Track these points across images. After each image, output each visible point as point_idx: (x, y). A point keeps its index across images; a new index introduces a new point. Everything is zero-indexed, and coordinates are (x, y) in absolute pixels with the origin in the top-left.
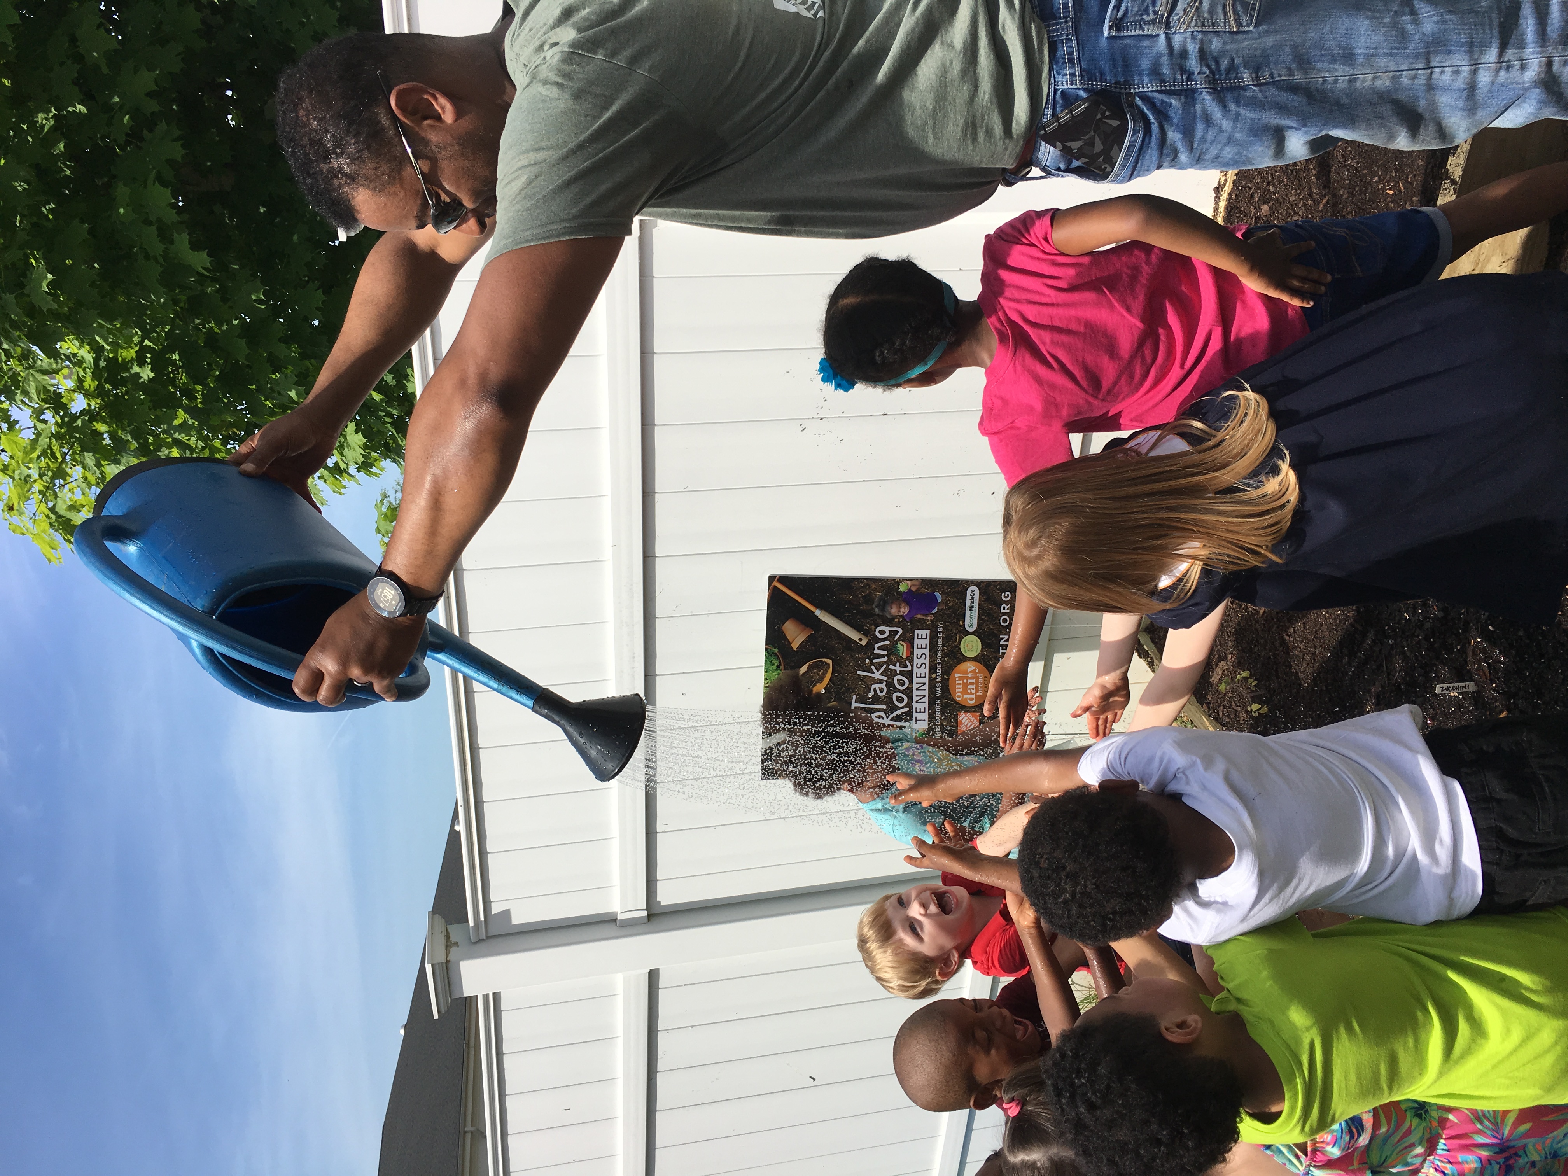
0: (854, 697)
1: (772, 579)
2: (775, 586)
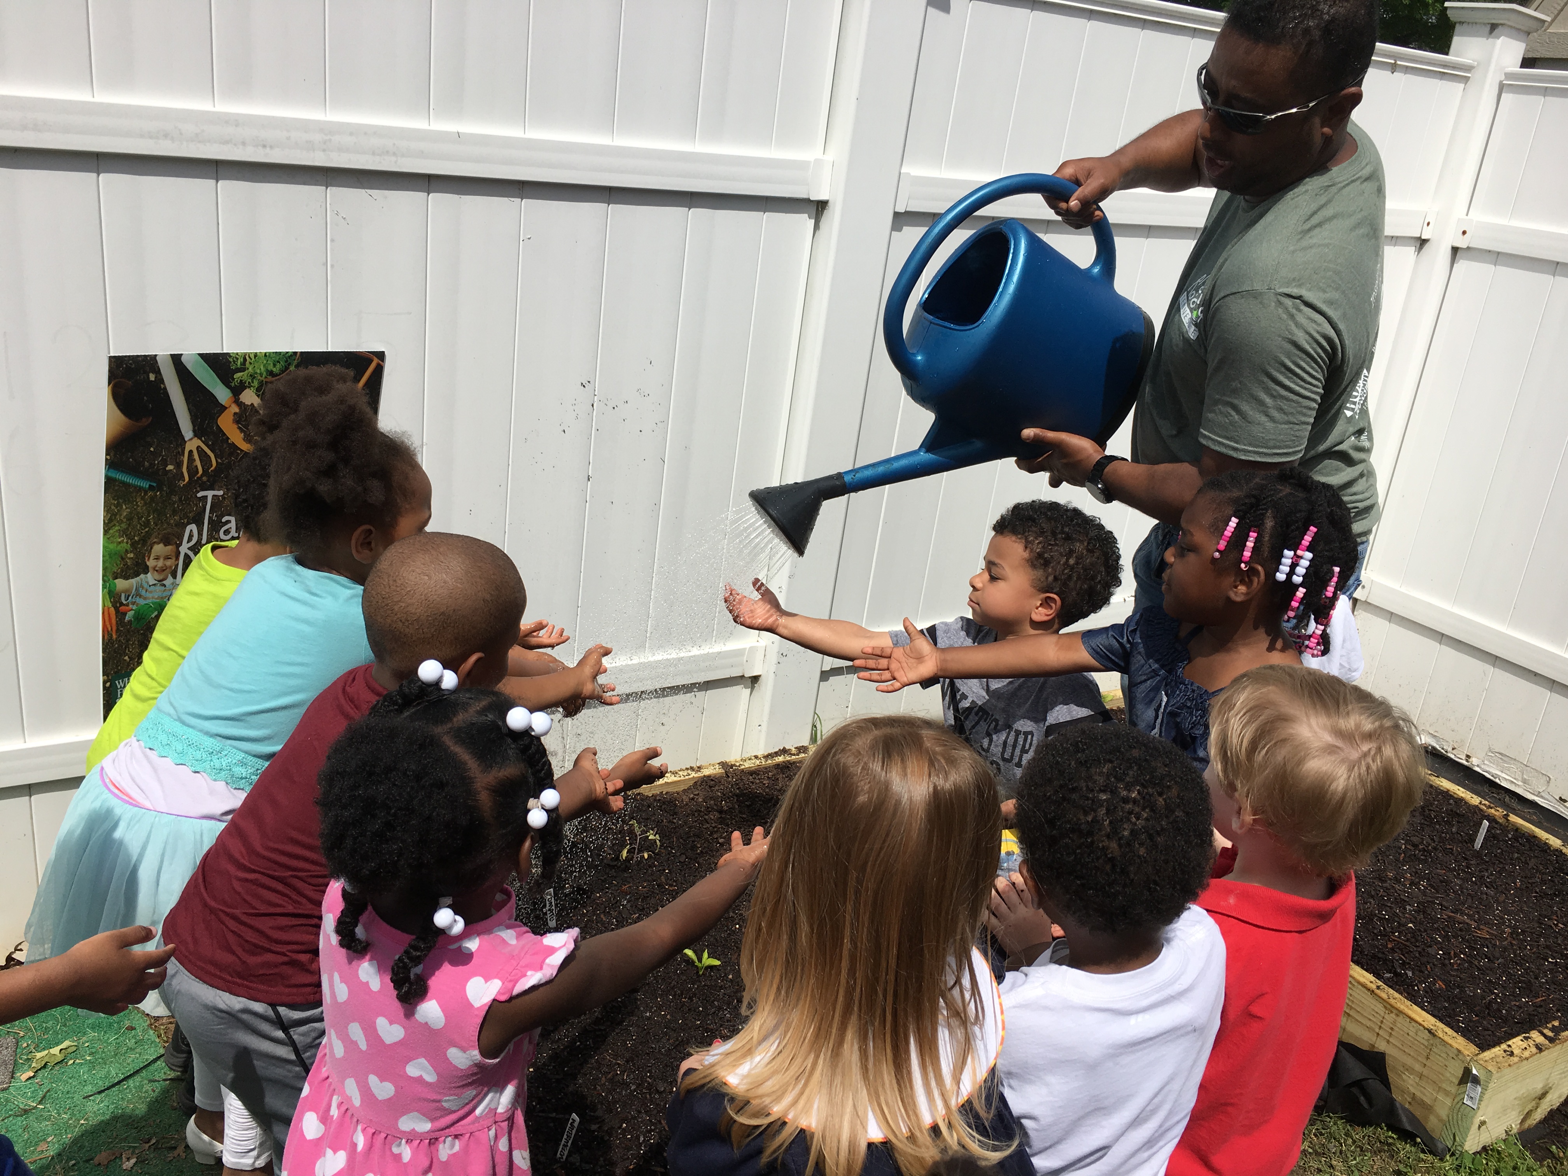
0: (221, 493)
1: (381, 355)
2: (372, 361)
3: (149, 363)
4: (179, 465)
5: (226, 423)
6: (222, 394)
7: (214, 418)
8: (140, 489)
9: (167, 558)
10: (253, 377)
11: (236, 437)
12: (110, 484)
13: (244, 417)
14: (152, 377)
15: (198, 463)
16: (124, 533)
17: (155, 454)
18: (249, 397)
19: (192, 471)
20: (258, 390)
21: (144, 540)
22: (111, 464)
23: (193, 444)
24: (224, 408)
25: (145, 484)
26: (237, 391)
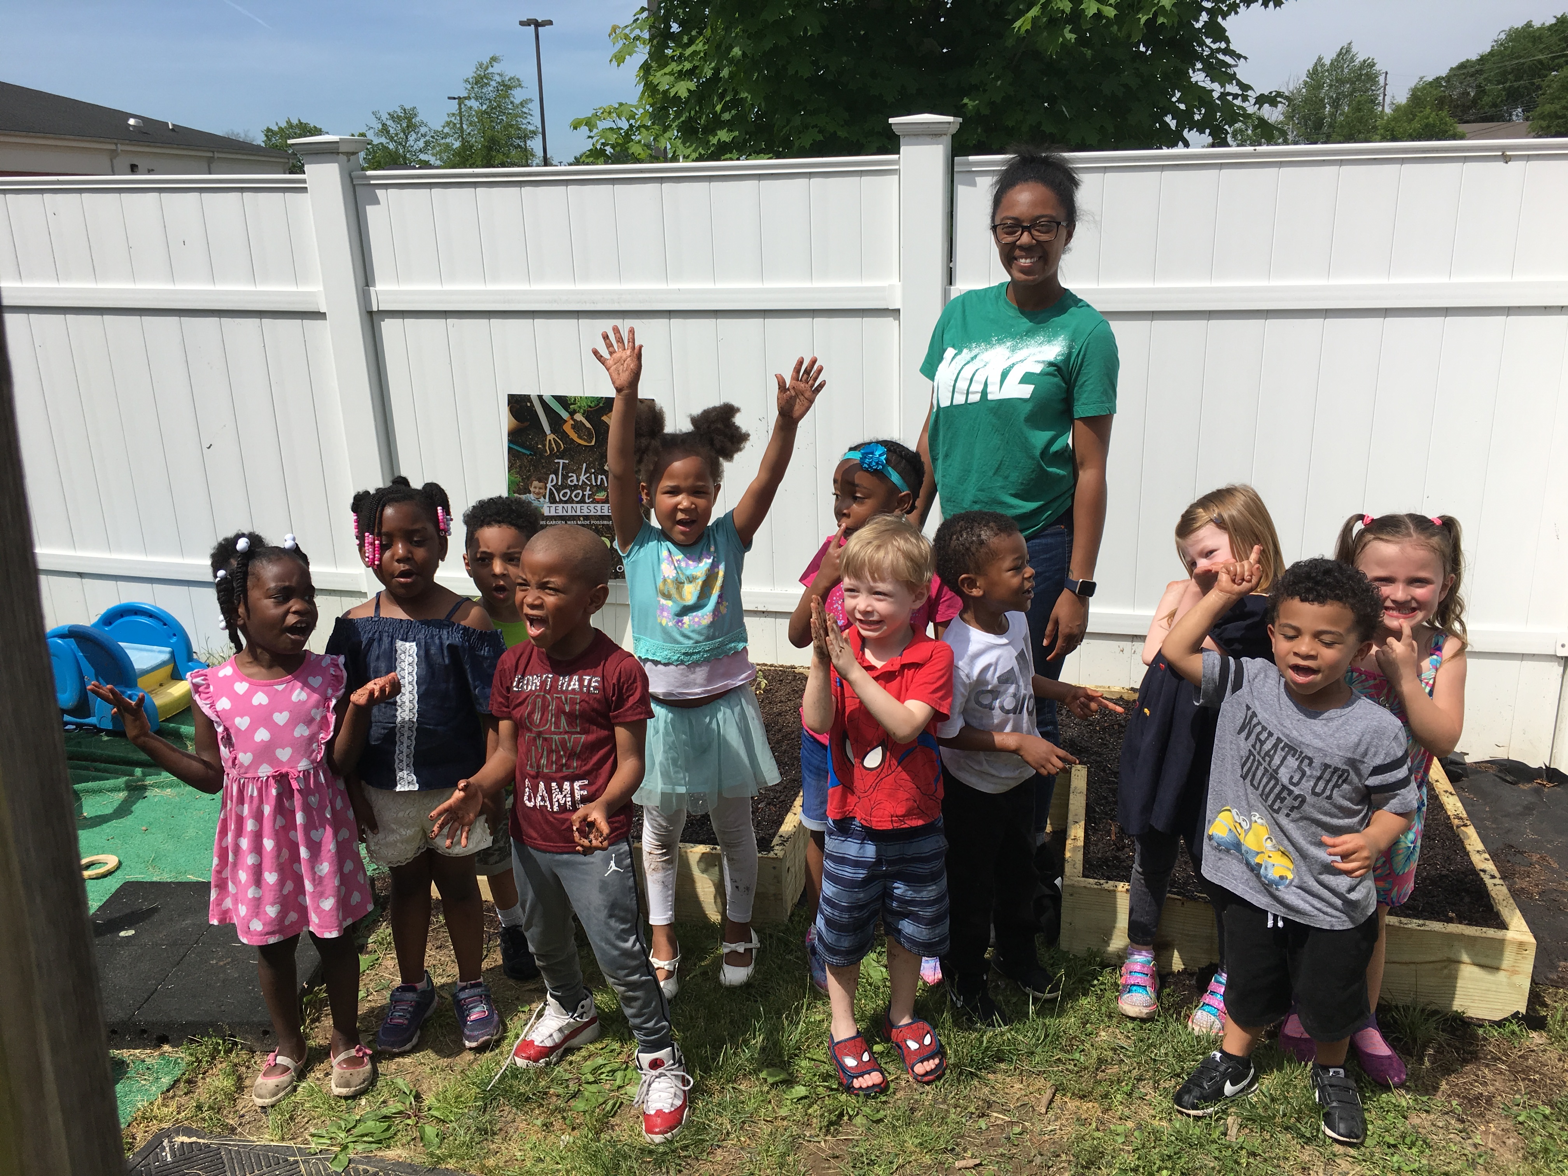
0: (567, 462)
3: (527, 398)
4: (544, 446)
5: (567, 428)
6: (565, 415)
7: (561, 426)
8: (524, 454)
9: (540, 488)
10: (580, 407)
11: (573, 435)
12: (510, 449)
13: (577, 426)
14: (529, 404)
15: (554, 445)
16: (518, 473)
17: (532, 439)
18: (579, 417)
19: (551, 450)
20: (583, 414)
21: (528, 478)
22: (510, 441)
23: (551, 437)
24: (566, 421)
25: (528, 453)
26: (572, 414)
